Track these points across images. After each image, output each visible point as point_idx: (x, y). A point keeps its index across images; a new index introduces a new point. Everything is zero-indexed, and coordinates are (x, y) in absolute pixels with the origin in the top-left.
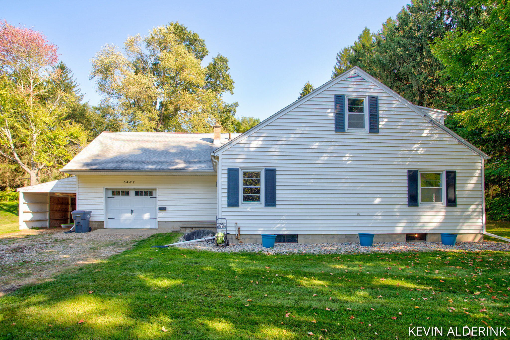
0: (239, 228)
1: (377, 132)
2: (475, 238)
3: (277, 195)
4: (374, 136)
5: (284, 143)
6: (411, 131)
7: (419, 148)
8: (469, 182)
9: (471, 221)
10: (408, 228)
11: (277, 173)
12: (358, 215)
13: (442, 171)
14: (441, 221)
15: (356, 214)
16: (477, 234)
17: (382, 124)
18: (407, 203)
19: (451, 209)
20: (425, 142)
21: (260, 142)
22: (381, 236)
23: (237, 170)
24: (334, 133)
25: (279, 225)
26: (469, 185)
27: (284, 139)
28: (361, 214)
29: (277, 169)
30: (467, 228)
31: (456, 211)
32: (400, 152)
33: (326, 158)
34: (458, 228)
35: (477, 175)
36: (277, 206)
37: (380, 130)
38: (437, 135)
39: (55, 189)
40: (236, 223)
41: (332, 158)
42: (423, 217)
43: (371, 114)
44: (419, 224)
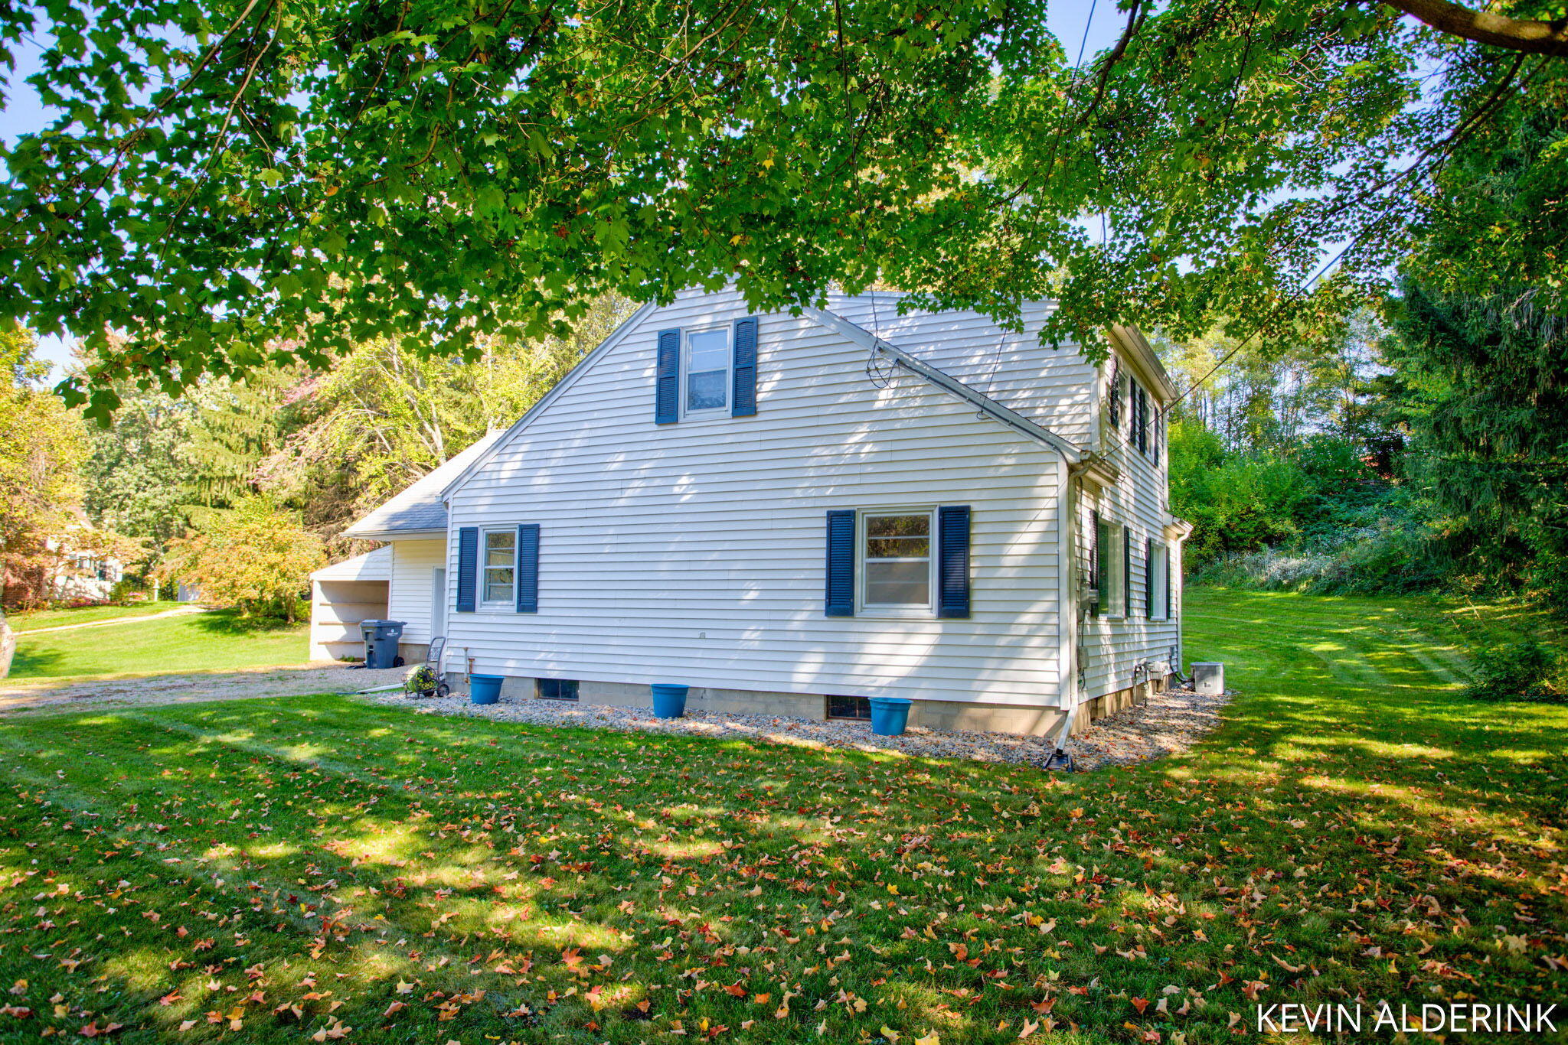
0: (471, 660)
1: (753, 412)
2: (1036, 723)
3: (541, 586)
4: (746, 425)
5: (561, 462)
6: (843, 399)
7: (863, 443)
8: (1015, 539)
9: (1016, 665)
10: (827, 680)
11: (543, 534)
12: (702, 637)
13: (929, 508)
14: (920, 661)
15: (697, 634)
16: (1044, 709)
17: (766, 388)
18: (823, 606)
19: (956, 625)
20: (883, 424)
21: (518, 465)
22: (760, 698)
23: (475, 531)
24: (655, 427)
25: (542, 656)
26: (1015, 550)
27: (559, 454)
28: (708, 635)
29: (543, 525)
30: (1005, 687)
31: (972, 630)
32: (812, 462)
33: (637, 492)
34: (976, 686)
35: (1044, 515)
36: (541, 612)
37: (760, 408)
38: (918, 402)
39: (365, 572)
40: (466, 649)
41: (650, 492)
42: (868, 649)
43: (741, 365)
44: (858, 670)
